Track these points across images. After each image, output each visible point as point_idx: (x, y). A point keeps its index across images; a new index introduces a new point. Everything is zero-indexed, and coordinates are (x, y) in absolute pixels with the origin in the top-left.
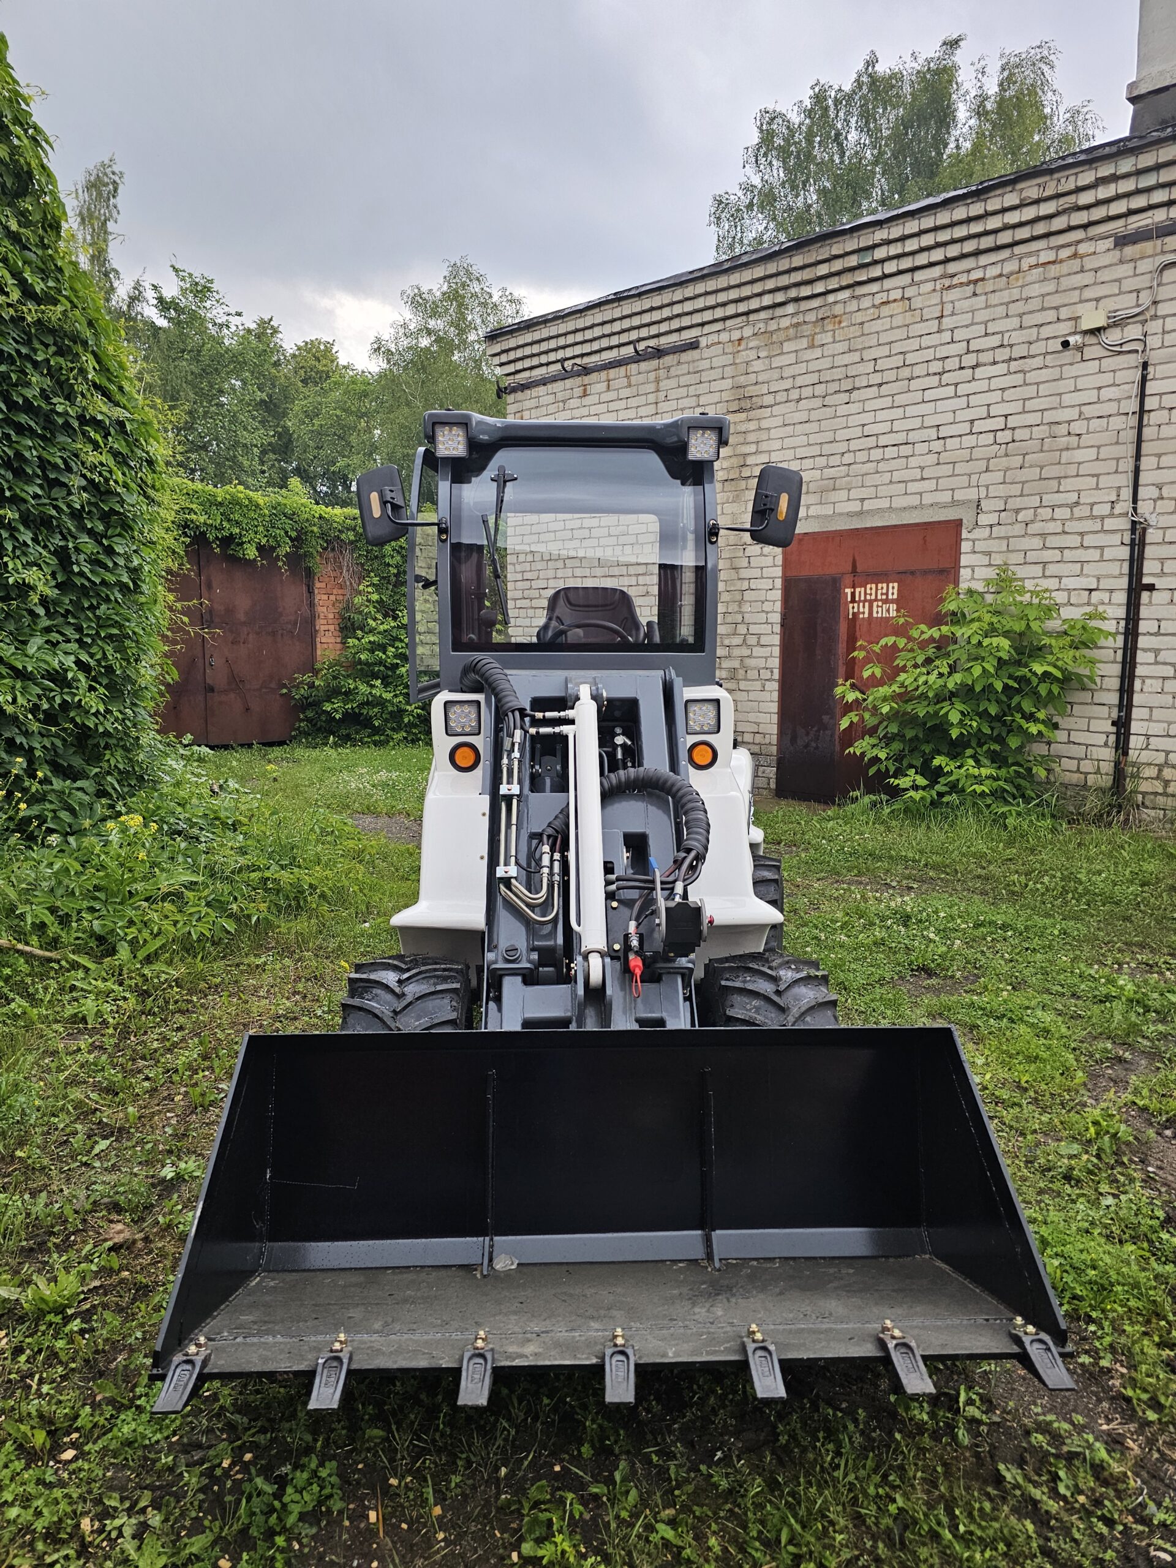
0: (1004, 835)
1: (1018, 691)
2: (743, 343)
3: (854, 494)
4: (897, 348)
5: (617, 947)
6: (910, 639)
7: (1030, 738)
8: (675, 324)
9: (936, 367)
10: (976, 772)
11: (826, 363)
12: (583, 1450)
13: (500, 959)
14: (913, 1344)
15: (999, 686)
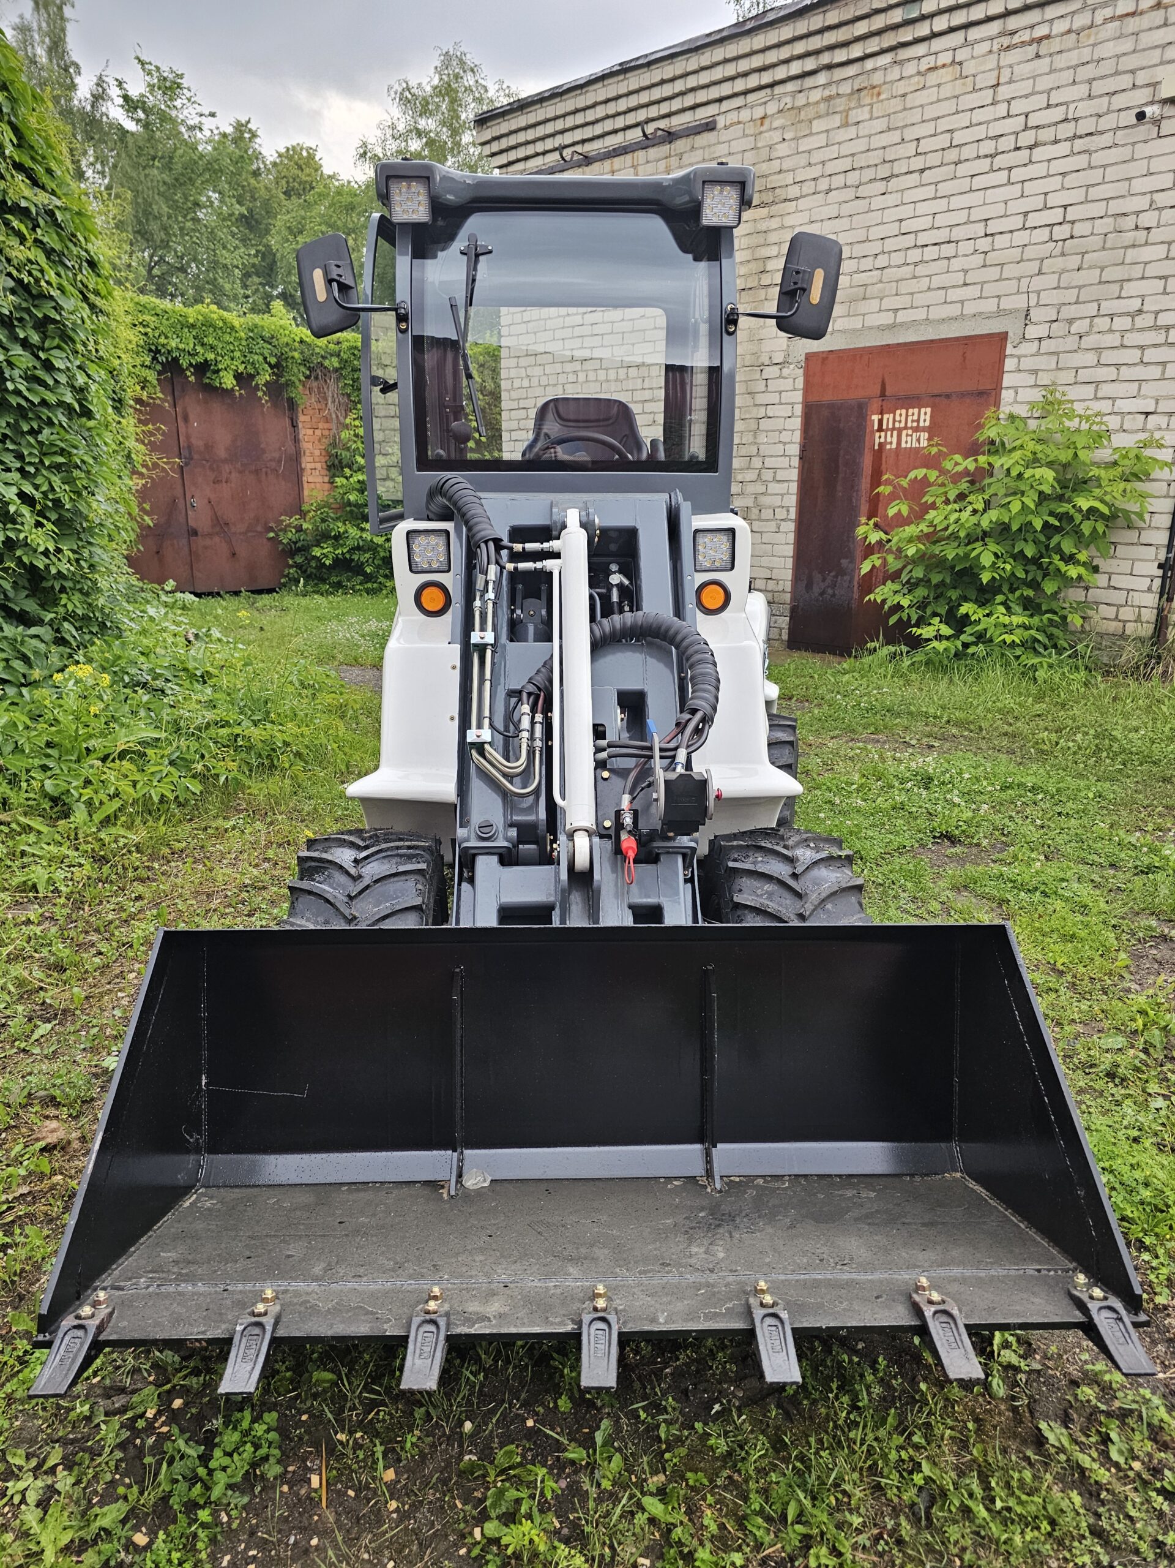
0: (1033, 689)
1: (1057, 530)
2: (767, 122)
3: (888, 303)
4: (943, 125)
5: (607, 824)
6: (943, 472)
7: (1068, 581)
8: (689, 100)
9: (988, 147)
10: (1006, 620)
11: (861, 145)
12: (560, 1402)
13: (473, 835)
14: (955, 1312)
15: (1038, 524)
